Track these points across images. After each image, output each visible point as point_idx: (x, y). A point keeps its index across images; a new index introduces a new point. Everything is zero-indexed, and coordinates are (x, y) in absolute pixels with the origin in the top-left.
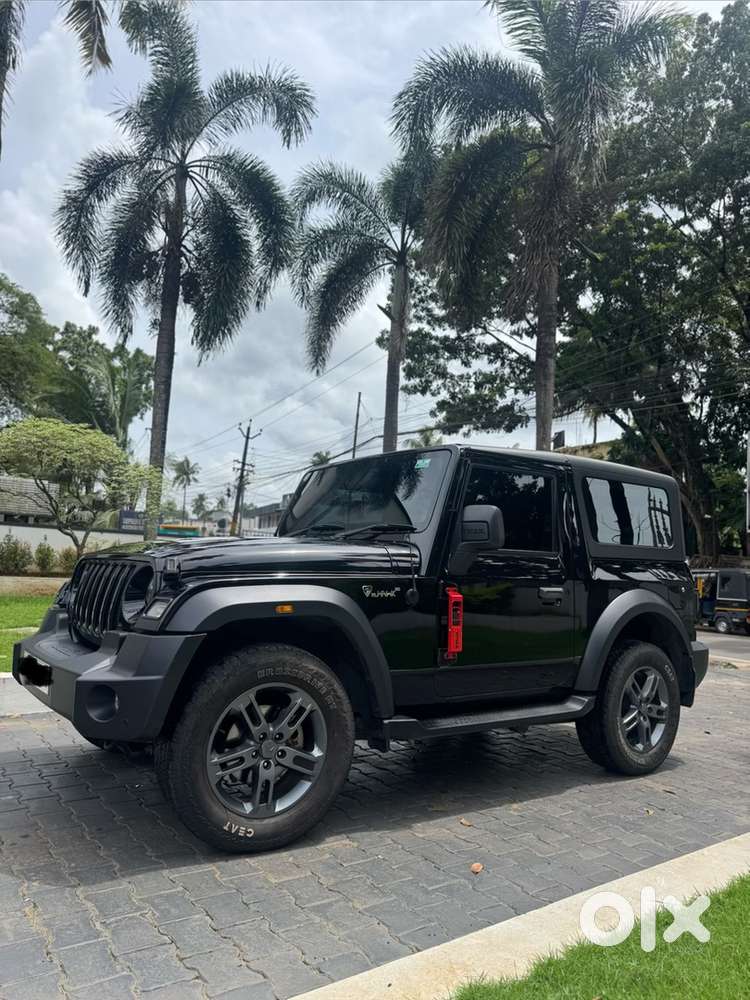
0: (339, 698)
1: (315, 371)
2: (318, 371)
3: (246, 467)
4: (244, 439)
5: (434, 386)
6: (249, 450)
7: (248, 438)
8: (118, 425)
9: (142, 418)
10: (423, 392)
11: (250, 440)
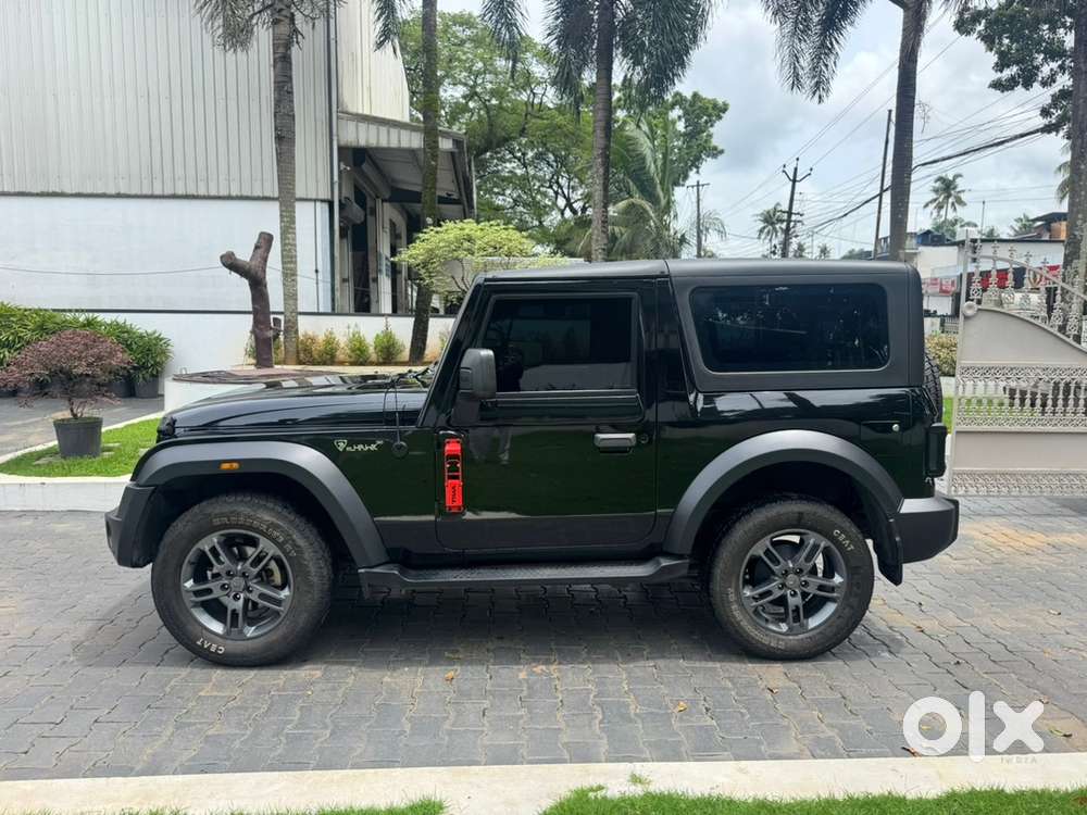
0: (299, 547)
1: (816, 98)
2: (820, 97)
3: (794, 218)
4: (791, 183)
5: (1046, 70)
6: (796, 196)
7: (794, 181)
8: (659, 187)
9: (698, 172)
10: (1027, 85)
11: (797, 184)
